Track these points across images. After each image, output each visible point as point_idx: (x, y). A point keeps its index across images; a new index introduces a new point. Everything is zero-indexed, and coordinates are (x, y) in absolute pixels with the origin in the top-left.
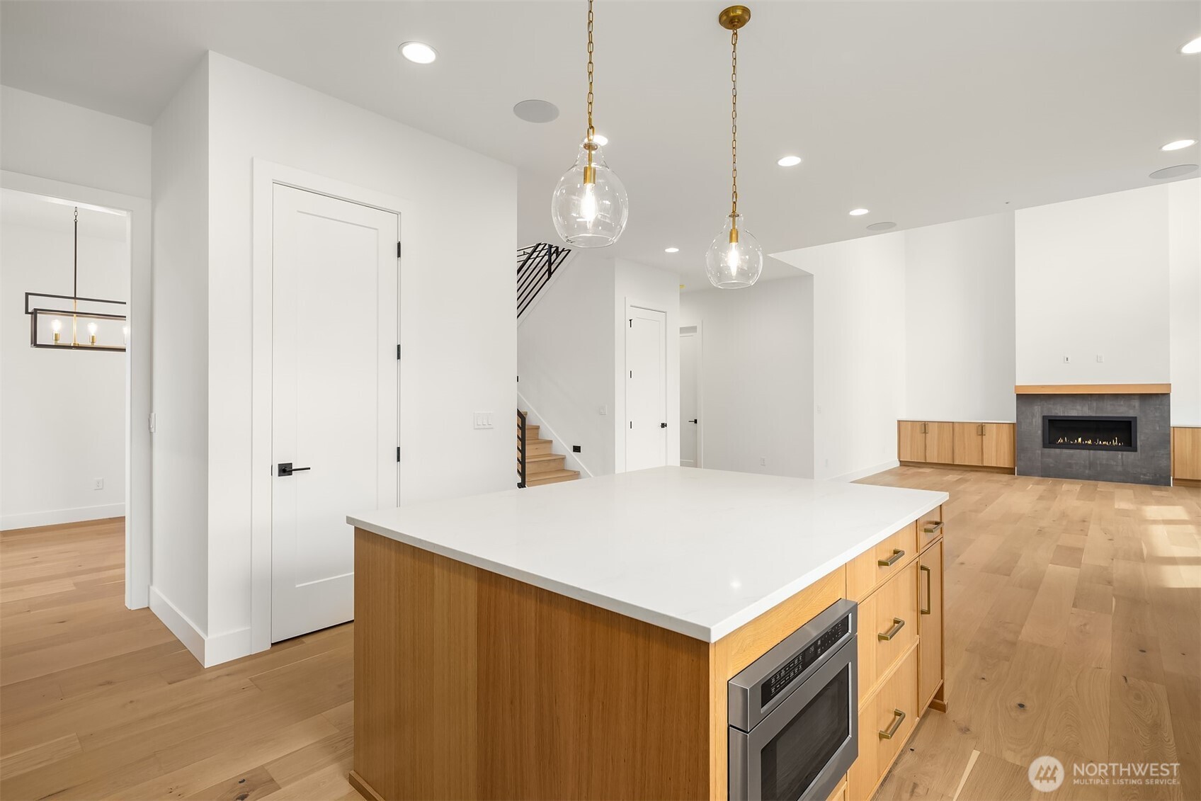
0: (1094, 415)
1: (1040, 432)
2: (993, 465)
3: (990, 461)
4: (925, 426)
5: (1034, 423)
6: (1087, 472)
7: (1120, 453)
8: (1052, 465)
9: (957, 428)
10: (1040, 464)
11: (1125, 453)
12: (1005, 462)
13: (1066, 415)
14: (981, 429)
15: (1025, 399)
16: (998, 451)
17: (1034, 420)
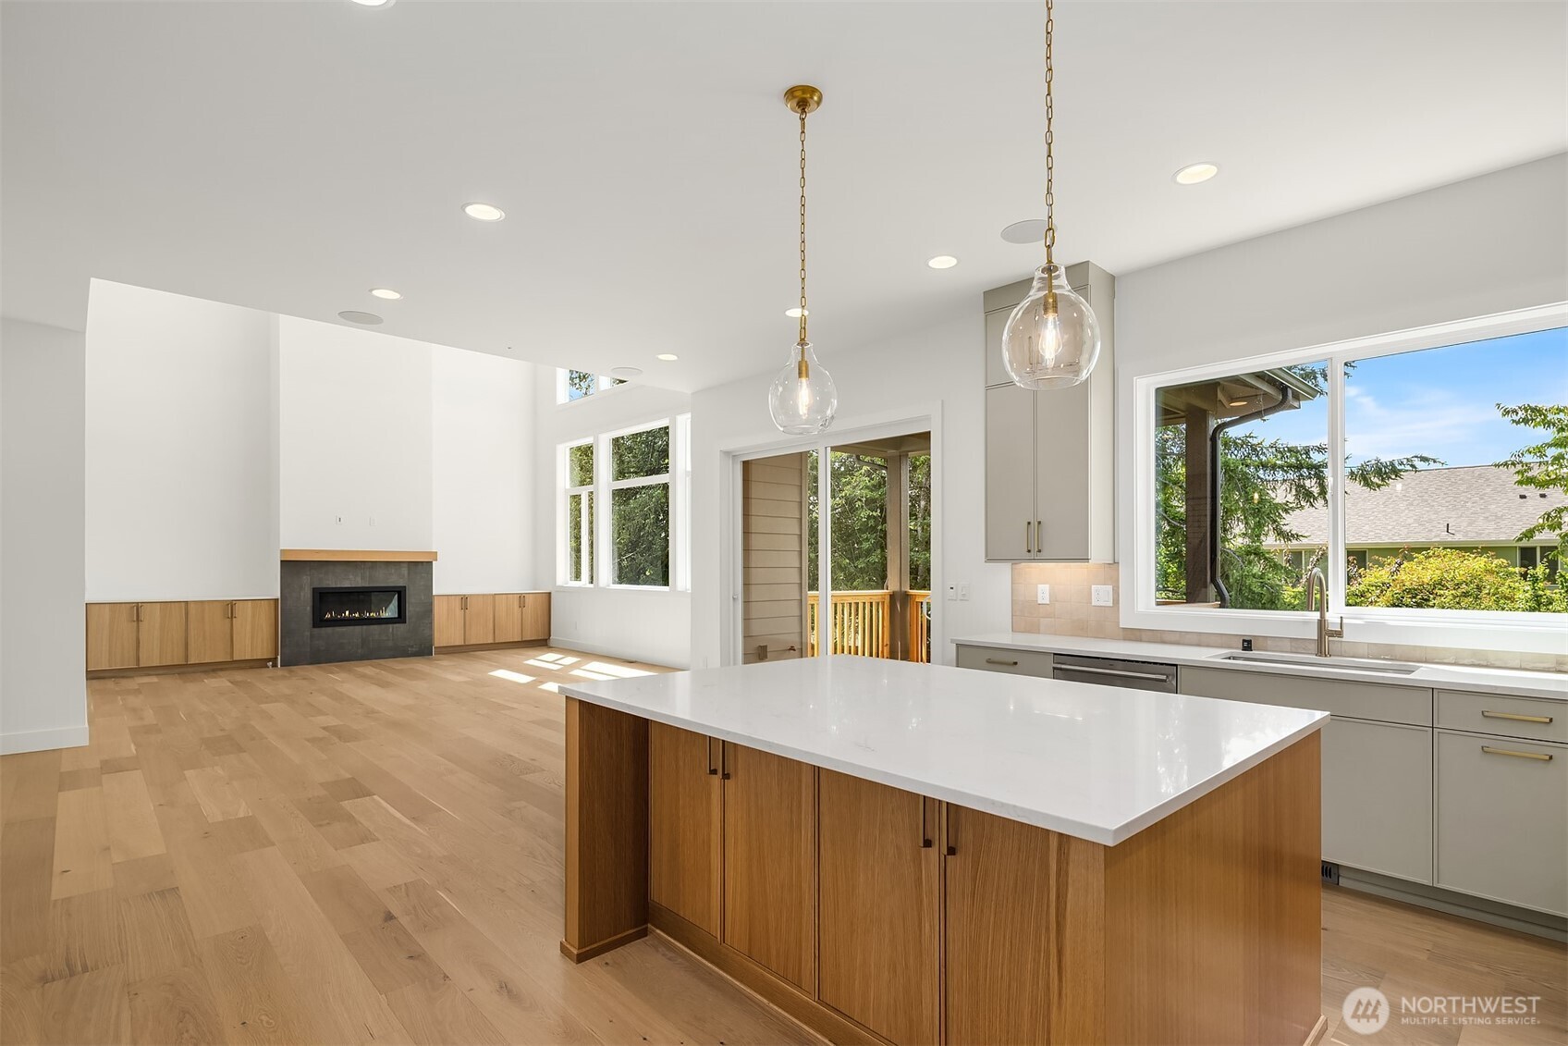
0: (367, 585)
1: (309, 609)
2: (247, 658)
3: (244, 651)
4: (137, 610)
5: (302, 598)
6: (360, 651)
7: (391, 626)
8: (323, 648)
9: (192, 609)
10: (309, 650)
11: (395, 625)
12: (263, 651)
13: (338, 586)
14: (230, 608)
15: (292, 568)
16: (255, 638)
17: (302, 594)
